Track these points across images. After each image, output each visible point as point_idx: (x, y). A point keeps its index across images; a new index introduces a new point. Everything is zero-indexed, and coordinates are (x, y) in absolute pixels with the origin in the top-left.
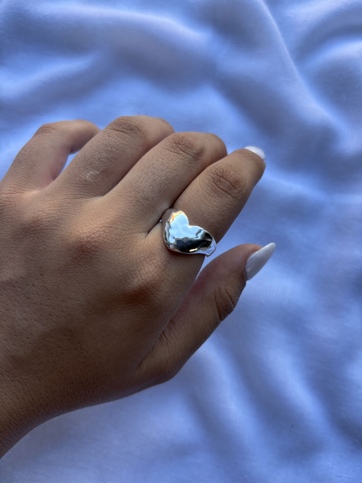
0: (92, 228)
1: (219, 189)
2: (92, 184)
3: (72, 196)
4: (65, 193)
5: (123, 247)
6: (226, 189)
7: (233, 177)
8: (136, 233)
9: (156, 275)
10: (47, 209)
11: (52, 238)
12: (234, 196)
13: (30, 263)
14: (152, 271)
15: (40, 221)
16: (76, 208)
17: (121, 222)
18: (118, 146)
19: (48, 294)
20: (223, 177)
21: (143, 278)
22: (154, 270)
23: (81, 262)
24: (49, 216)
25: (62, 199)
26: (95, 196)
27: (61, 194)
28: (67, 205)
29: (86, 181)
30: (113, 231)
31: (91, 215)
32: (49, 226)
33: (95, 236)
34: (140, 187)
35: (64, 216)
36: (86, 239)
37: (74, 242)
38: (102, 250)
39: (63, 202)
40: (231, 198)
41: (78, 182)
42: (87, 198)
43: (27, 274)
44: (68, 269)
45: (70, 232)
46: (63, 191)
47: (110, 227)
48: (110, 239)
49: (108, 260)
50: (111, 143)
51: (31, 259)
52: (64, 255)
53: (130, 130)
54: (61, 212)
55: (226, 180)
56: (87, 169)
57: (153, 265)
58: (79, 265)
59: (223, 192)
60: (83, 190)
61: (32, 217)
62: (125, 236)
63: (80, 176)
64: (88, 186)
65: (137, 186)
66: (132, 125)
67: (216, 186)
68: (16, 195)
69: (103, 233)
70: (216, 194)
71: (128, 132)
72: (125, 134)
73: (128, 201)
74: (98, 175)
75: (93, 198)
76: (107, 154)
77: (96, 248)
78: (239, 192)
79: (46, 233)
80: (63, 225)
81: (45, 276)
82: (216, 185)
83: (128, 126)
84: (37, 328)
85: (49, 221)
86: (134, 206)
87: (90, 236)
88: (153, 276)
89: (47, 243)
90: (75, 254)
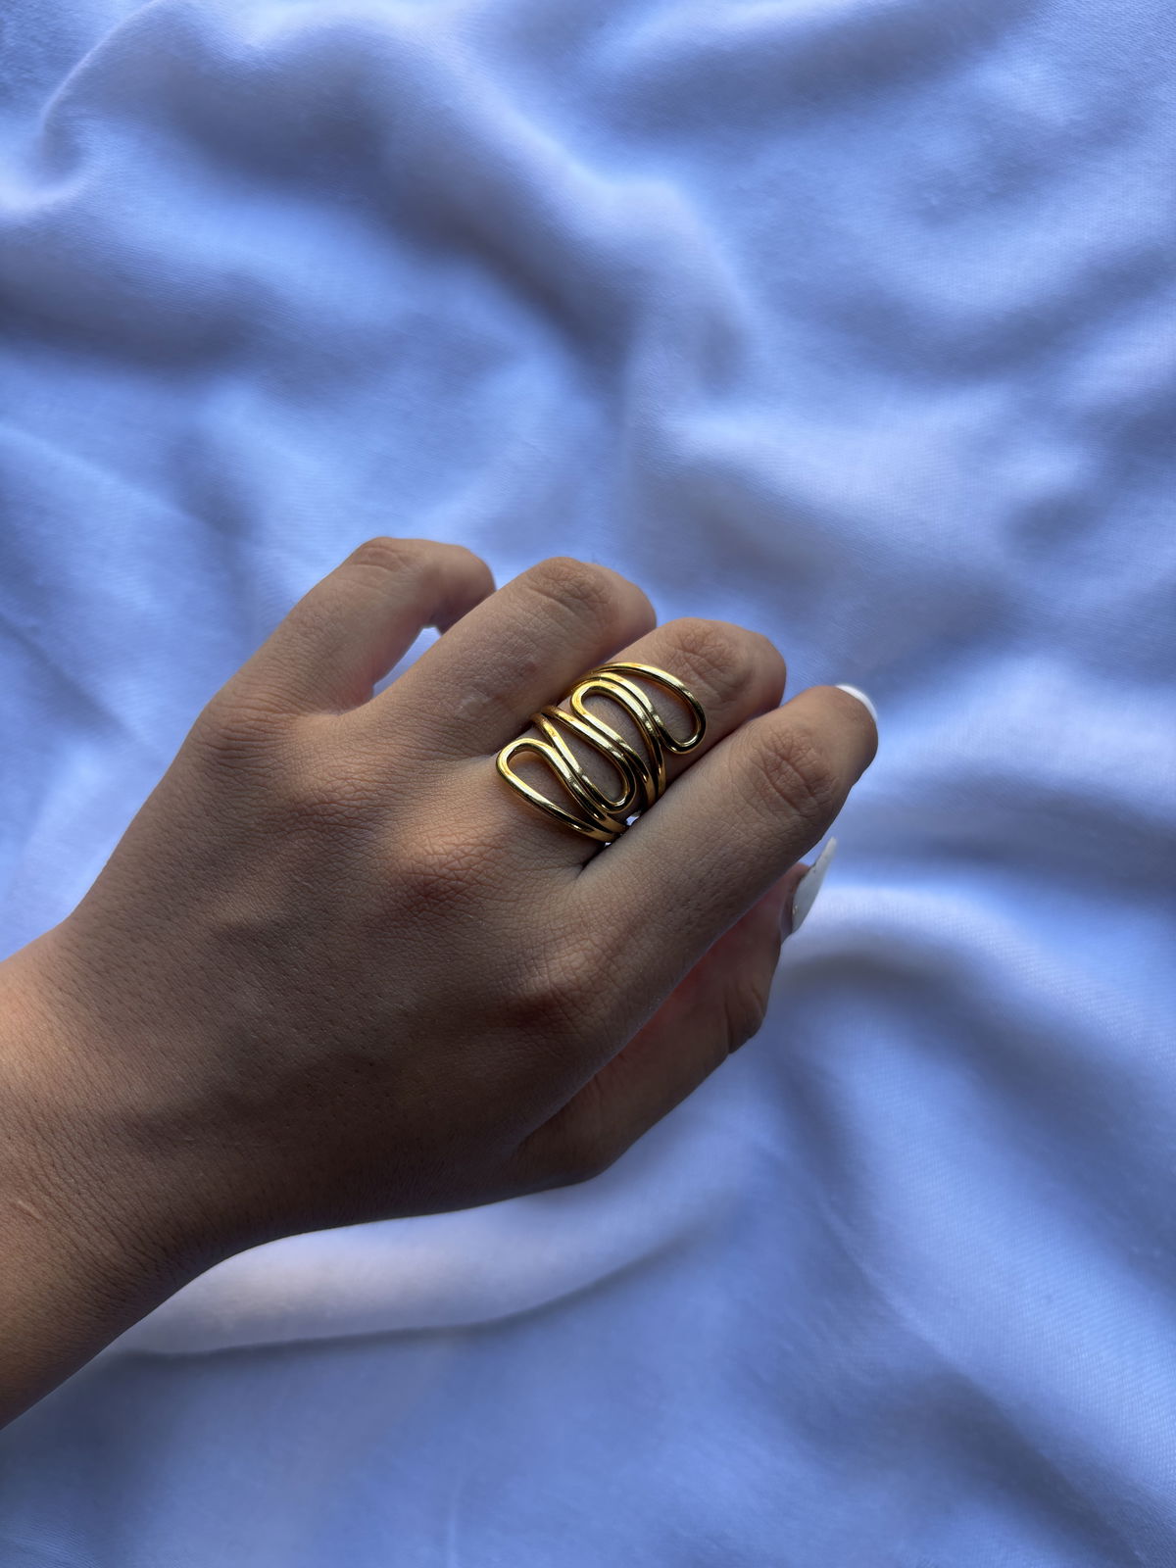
0: (454, 844)
1: (774, 790)
5: (518, 899)
6: (790, 792)
7: (813, 765)
9: (584, 978)
11: (360, 848)
12: (806, 812)
16: (424, 784)
20: (788, 760)
21: (554, 978)
22: (581, 965)
23: (419, 918)
25: (393, 756)
26: (471, 756)
27: (393, 742)
28: (404, 773)
29: (456, 718)
31: (456, 808)
35: (395, 798)
37: (411, 871)
38: (470, 898)
40: (796, 817)
41: (438, 717)
45: (404, 841)
46: (399, 734)
47: (496, 848)
48: (493, 875)
54: (388, 788)
55: (796, 768)
56: (461, 687)
57: (581, 953)
63: (445, 702)
64: (458, 731)
67: (768, 780)
69: (478, 858)
70: (762, 802)
76: (514, 657)
77: (458, 892)
78: (820, 804)
79: (347, 835)
80: (390, 823)
82: (769, 777)
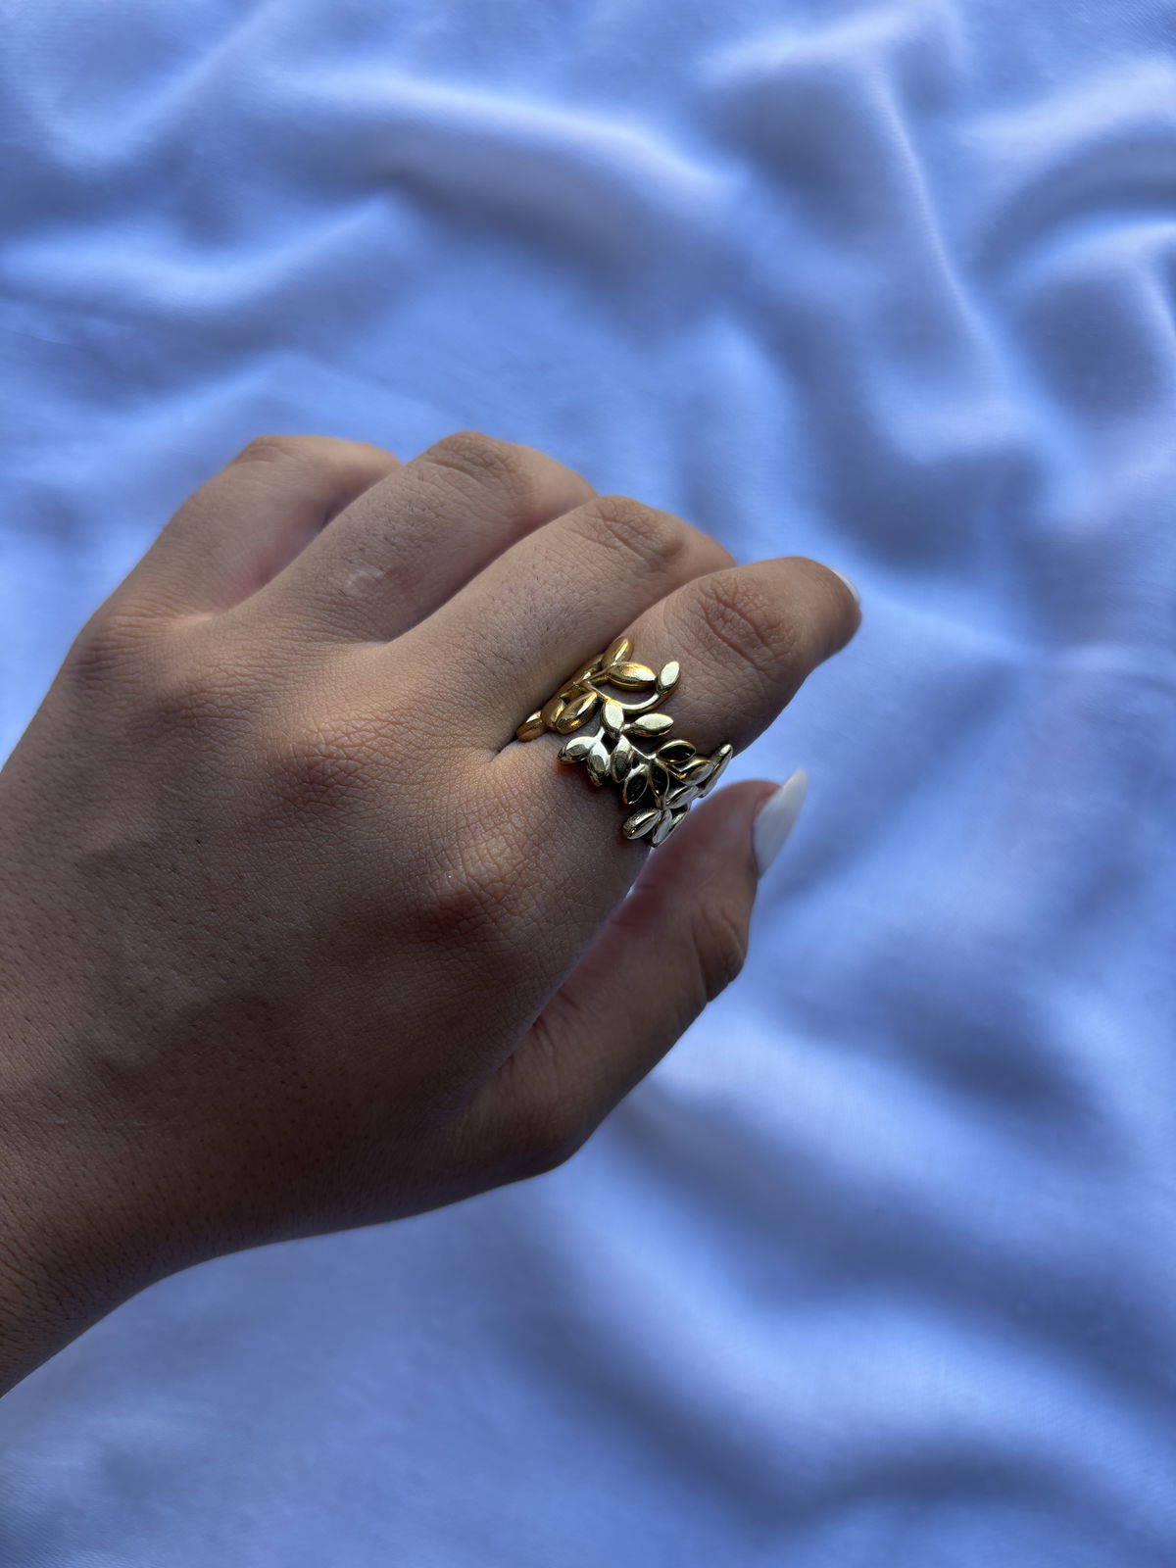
0: (343, 720)
1: (720, 640)
2: (358, 605)
3: (301, 632)
4: (283, 624)
6: (739, 642)
7: (764, 612)
8: (464, 746)
9: (507, 867)
10: (230, 662)
11: (236, 742)
12: (762, 665)
13: (172, 805)
14: (499, 855)
15: (209, 692)
16: (310, 667)
17: (428, 713)
18: (442, 506)
19: (211, 895)
20: (733, 607)
21: (472, 870)
22: (503, 851)
24: (234, 680)
25: (272, 639)
26: (366, 640)
27: (272, 625)
29: (343, 594)
30: (402, 734)
31: (346, 688)
32: (229, 707)
33: (349, 742)
34: (492, 623)
35: (277, 684)
36: (323, 747)
37: (293, 755)
38: (365, 782)
39: (276, 647)
40: (750, 670)
41: (324, 596)
42: (345, 642)
43: (159, 835)
44: (270, 828)
45: (285, 726)
46: (280, 617)
48: (392, 754)
49: (379, 811)
50: (424, 497)
51: (174, 795)
52: (262, 789)
53: (483, 466)
55: (743, 616)
56: (350, 562)
57: (501, 837)
58: (301, 819)
59: (730, 649)
60: (334, 620)
61: (188, 681)
62: (432, 751)
63: (331, 579)
64: (348, 610)
65: (484, 620)
66: (491, 451)
68: (154, 620)
69: (373, 734)
70: (708, 654)
71: (477, 469)
72: (468, 476)
73: (454, 657)
74: (378, 581)
75: (358, 645)
76: (409, 526)
77: (349, 775)
78: (776, 656)
79: (219, 727)
80: (270, 710)
81: (206, 845)
83: (478, 455)
84: (176, 988)
85: (231, 695)
86: (468, 673)
87: (336, 739)
88: (499, 868)
89: (221, 754)
90: (291, 787)
